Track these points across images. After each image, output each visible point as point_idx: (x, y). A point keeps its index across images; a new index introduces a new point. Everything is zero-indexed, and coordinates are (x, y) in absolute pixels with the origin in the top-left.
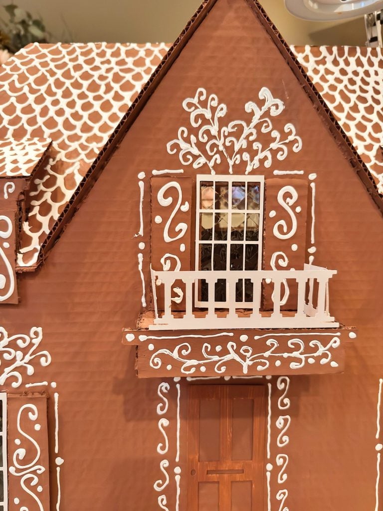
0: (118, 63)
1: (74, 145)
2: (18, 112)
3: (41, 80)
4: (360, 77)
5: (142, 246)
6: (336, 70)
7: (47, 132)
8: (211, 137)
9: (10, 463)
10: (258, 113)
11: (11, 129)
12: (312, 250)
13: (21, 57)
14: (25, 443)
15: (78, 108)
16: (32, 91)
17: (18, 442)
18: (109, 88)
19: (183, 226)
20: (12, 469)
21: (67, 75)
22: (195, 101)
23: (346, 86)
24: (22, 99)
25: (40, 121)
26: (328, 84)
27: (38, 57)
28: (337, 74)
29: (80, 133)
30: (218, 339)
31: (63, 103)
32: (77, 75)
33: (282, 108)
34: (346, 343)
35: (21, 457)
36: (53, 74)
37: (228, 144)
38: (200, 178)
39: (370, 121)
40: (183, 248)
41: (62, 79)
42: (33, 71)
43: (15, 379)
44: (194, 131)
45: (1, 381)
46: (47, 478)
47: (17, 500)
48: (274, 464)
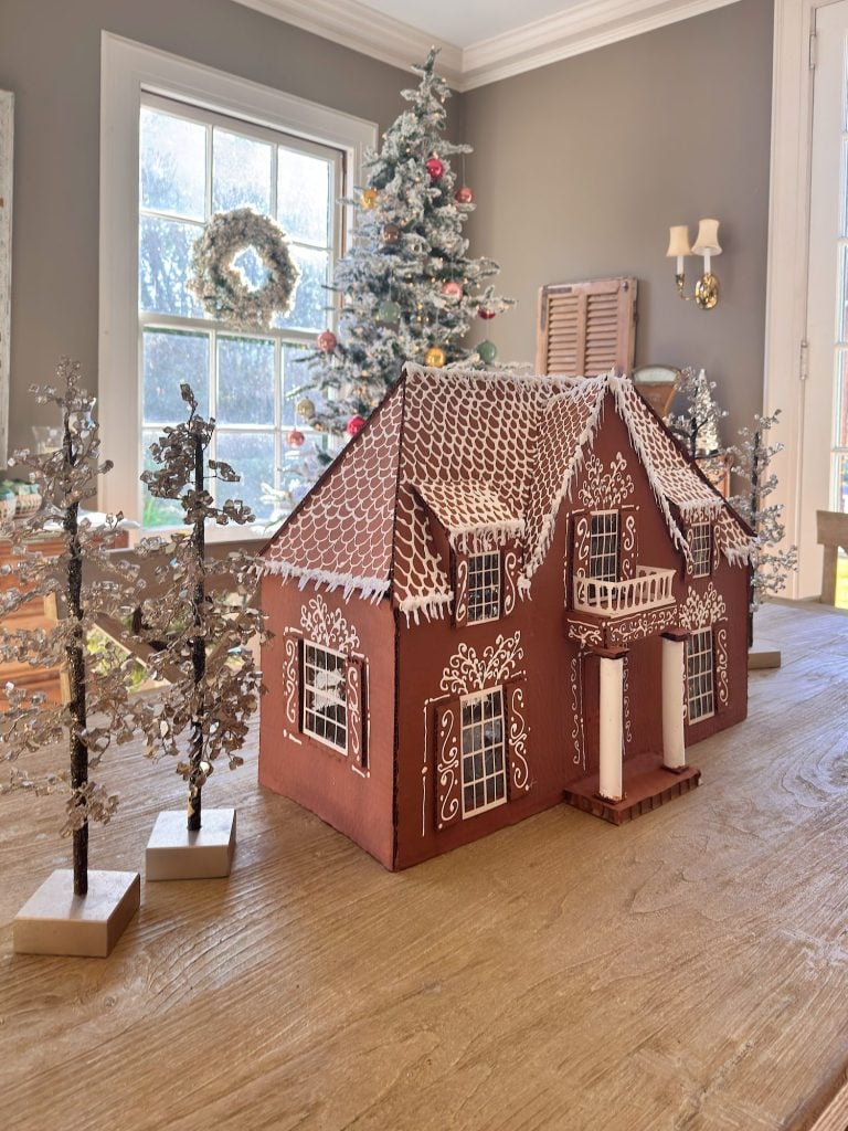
8: (596, 486)
9: (509, 737)
10: (616, 469)
14: (517, 720)
17: (513, 719)
20: (511, 742)
22: (591, 464)
33: (626, 465)
35: (515, 730)
37: (603, 490)
40: (587, 562)
43: (506, 673)
44: (590, 483)
45: (499, 676)
46: (528, 743)
47: (514, 764)
48: (623, 704)
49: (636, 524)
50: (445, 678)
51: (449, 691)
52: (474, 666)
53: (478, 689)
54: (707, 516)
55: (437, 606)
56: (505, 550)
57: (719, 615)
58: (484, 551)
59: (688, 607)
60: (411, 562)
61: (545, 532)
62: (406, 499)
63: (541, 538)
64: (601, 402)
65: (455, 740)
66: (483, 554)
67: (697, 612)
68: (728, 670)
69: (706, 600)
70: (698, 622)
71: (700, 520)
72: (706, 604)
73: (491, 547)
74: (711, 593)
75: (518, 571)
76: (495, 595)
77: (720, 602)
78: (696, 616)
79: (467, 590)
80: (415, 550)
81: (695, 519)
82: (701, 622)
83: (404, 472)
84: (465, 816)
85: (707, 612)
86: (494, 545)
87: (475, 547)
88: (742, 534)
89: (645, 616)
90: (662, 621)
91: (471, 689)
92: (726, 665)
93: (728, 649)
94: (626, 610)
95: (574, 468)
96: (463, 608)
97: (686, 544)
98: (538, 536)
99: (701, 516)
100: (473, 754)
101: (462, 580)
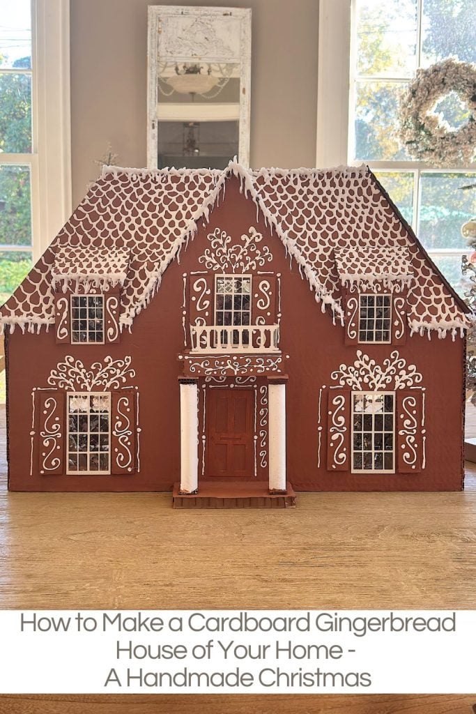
0: (166, 188)
1: (143, 251)
2: (106, 227)
3: (117, 202)
4: (331, 196)
5: (184, 313)
6: (315, 190)
7: (126, 241)
8: (222, 254)
9: (113, 429)
10: (249, 241)
11: (104, 239)
12: (279, 315)
13: (101, 183)
14: (122, 419)
15: (143, 223)
16: (113, 211)
17: (118, 418)
18: (161, 209)
19: (207, 302)
20: (114, 433)
21: (133, 198)
22: (214, 235)
23: (320, 203)
24: (107, 217)
25: (120, 233)
26: (308, 202)
27: (112, 183)
28: (316, 194)
29: (145, 243)
30: (222, 358)
31: (133, 219)
32: (140, 197)
34: (285, 361)
35: (119, 426)
36: (124, 197)
37: (232, 257)
38: (217, 276)
40: (207, 314)
41: (131, 201)
42: (111, 194)
43: (116, 384)
44: (213, 251)
45: (108, 385)
46: (133, 438)
47: (116, 450)
48: (258, 435)
49: (274, 287)
51: (57, 386)
52: (81, 373)
53: (85, 389)
54: (387, 289)
55: (36, 325)
56: (107, 294)
57: (409, 384)
58: (89, 293)
59: (356, 369)
60: (29, 295)
61: (150, 285)
62: (49, 257)
63: (146, 290)
64: (222, 185)
65: (57, 419)
66: (88, 296)
67: (372, 374)
68: (418, 437)
69: (387, 366)
70: (373, 384)
71: (375, 291)
72: (388, 370)
73: (95, 292)
74: (396, 361)
75: (121, 310)
76: (99, 326)
77: (412, 371)
78: (370, 379)
79: (68, 318)
80: (37, 289)
81: (364, 290)
82: (378, 386)
83: (59, 239)
84: (69, 472)
85: (390, 377)
86: (98, 291)
87: (77, 289)
88: (452, 310)
89: (235, 358)
90: (260, 366)
91: (78, 389)
92: (415, 431)
93: (419, 417)
94: (208, 350)
95: (185, 238)
96: (64, 330)
97: (339, 310)
98: (142, 285)
99: (377, 287)
100: (78, 433)
101: (62, 311)
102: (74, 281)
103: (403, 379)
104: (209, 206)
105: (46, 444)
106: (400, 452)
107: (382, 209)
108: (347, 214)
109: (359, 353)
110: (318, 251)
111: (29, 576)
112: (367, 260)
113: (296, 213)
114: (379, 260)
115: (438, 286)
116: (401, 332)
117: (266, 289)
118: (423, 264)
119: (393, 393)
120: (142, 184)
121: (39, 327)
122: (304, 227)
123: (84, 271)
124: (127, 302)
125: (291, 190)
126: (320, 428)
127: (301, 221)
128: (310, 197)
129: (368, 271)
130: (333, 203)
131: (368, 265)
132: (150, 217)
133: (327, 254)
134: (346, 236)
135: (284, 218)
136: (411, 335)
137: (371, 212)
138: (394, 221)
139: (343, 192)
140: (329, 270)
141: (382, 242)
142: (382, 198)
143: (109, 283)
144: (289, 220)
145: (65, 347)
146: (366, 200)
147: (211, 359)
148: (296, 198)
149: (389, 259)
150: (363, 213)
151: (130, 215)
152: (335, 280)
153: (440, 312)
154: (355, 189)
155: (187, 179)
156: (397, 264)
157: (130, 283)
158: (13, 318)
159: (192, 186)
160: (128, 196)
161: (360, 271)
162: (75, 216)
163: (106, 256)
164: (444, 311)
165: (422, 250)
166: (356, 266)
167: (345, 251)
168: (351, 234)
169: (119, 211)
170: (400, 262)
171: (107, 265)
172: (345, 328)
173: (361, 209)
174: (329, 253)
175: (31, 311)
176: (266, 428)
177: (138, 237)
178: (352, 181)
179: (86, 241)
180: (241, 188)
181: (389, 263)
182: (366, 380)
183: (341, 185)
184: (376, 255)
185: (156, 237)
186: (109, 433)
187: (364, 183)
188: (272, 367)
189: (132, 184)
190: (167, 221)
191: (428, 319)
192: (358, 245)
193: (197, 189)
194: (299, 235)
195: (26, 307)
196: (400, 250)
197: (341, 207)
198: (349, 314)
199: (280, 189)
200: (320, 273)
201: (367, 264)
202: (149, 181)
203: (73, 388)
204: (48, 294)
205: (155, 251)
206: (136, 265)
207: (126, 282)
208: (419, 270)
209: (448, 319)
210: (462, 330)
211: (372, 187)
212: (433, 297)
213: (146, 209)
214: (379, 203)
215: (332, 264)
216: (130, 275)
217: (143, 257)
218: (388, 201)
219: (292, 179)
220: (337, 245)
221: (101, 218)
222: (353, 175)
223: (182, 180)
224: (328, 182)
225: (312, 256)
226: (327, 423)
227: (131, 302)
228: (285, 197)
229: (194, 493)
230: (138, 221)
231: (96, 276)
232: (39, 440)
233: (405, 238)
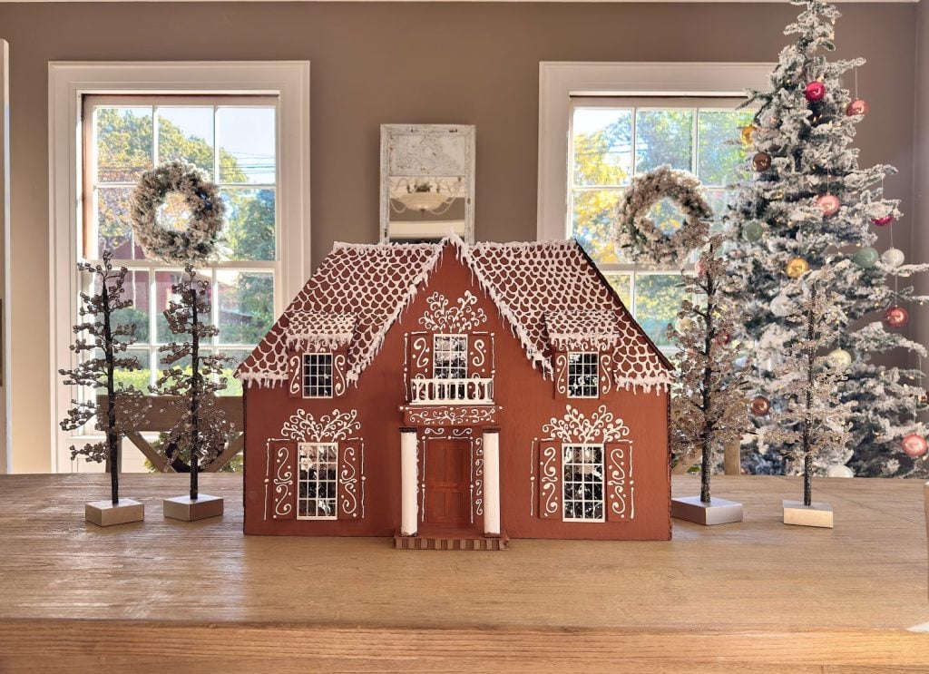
0: (391, 261)
1: (369, 315)
2: (336, 295)
3: (346, 274)
4: (541, 266)
5: (406, 369)
6: (527, 261)
7: (353, 308)
8: (441, 315)
9: (340, 477)
10: (464, 303)
11: (333, 305)
12: (493, 371)
13: (332, 257)
14: (348, 468)
15: (369, 292)
16: (342, 281)
17: (344, 466)
18: (386, 279)
19: (426, 360)
20: (341, 480)
21: (361, 270)
22: (433, 298)
23: (531, 273)
24: (337, 286)
25: (349, 300)
26: (520, 272)
27: (342, 257)
28: (527, 265)
29: (371, 308)
30: (440, 409)
31: (360, 288)
32: (367, 269)
33: (476, 300)
34: (498, 412)
35: (345, 474)
36: (353, 269)
37: (449, 319)
38: (435, 335)
39: (542, 296)
40: (426, 370)
41: (358, 273)
42: (341, 267)
43: (342, 436)
44: (432, 313)
45: (336, 436)
46: (358, 486)
47: (343, 497)
48: (474, 485)
49: (488, 347)
50: (285, 428)
51: (289, 437)
52: (311, 425)
53: (315, 440)
54: (594, 347)
55: (271, 381)
56: (336, 353)
57: (617, 437)
58: (319, 352)
59: (566, 422)
60: (266, 354)
61: (375, 344)
62: (284, 321)
63: (371, 349)
64: (440, 253)
65: (289, 467)
66: (318, 354)
67: (581, 428)
68: (627, 487)
69: (595, 420)
70: (582, 437)
71: (583, 349)
72: (596, 423)
73: (324, 350)
74: (604, 415)
75: (348, 367)
76: (328, 382)
77: (619, 425)
78: (580, 432)
79: (300, 375)
80: (273, 349)
81: (573, 348)
82: (587, 438)
83: (293, 306)
84: (299, 518)
85: (598, 430)
86: (328, 349)
87: (308, 348)
88: (656, 367)
89: (452, 409)
90: (475, 416)
91: (308, 439)
92: (623, 482)
93: (627, 468)
94: (427, 401)
95: (407, 301)
96: (297, 385)
97: (549, 366)
98: (368, 345)
99: (585, 345)
100: (308, 481)
101: (295, 368)
102: (306, 341)
103: (611, 432)
104: (428, 272)
105: (279, 490)
106: (609, 501)
107: (589, 277)
108: (556, 282)
109: (569, 407)
110: (529, 314)
111: (259, 595)
112: (575, 322)
113: (509, 281)
114: (587, 321)
115: (642, 345)
116: (608, 387)
117: (481, 347)
118: (628, 326)
119: (601, 446)
120: (368, 258)
121: (274, 383)
122: (516, 294)
123: (316, 332)
124: (353, 360)
125: (504, 261)
126: (533, 478)
127: (513, 289)
128: (522, 267)
129: (576, 331)
130: (544, 273)
131: (576, 327)
132: (376, 286)
133: (538, 318)
134: (555, 301)
135: (497, 286)
136: (618, 389)
137: (579, 280)
138: (601, 287)
139: (553, 262)
140: (540, 332)
141: (589, 306)
142: (589, 267)
143: (337, 342)
144: (503, 287)
145: (296, 402)
146: (574, 270)
147: (430, 410)
148: (509, 268)
149: (595, 321)
150: (571, 281)
151: (357, 284)
152: (545, 340)
153: (645, 369)
154: (564, 260)
155: (409, 252)
156: (603, 324)
157: (357, 344)
158: (251, 375)
159: (414, 259)
160: (356, 268)
161: (568, 331)
162: (308, 285)
163: (335, 320)
164: (648, 368)
165: (627, 312)
166: (565, 327)
167: (555, 315)
168: (560, 299)
169: (348, 281)
170: (606, 323)
171: (336, 327)
172: (555, 383)
173: (569, 277)
174: (540, 317)
175: (267, 368)
176: (482, 477)
177: (364, 304)
178: (561, 253)
179: (318, 307)
180: (457, 256)
181: (596, 325)
182: (576, 433)
183: (551, 255)
184: (583, 318)
185: (380, 303)
186: (336, 481)
187: (573, 254)
188: (485, 419)
189: (359, 258)
190: (391, 290)
191: (633, 375)
192: (566, 309)
193: (418, 261)
194: (512, 300)
195: (263, 365)
196: (606, 313)
197: (551, 276)
198: (558, 370)
199: (494, 261)
200: (532, 335)
201: (575, 325)
202: (375, 255)
203: (304, 439)
204: (283, 353)
205: (379, 315)
206: (362, 328)
207: (353, 344)
208: (625, 332)
209: (653, 375)
210: (666, 386)
211: (580, 257)
212: (638, 355)
213: (372, 279)
214: (586, 272)
215: (542, 326)
216: (357, 337)
217: (369, 321)
218: (595, 270)
219: (505, 251)
220: (547, 309)
221: (332, 287)
222: (562, 247)
223: (405, 254)
224: (539, 253)
225: (524, 320)
226: (539, 474)
227: (358, 361)
228: (499, 267)
229: (413, 536)
230: (365, 290)
231: (326, 336)
232: (272, 486)
233: (611, 302)
